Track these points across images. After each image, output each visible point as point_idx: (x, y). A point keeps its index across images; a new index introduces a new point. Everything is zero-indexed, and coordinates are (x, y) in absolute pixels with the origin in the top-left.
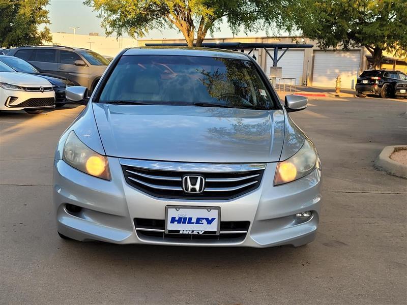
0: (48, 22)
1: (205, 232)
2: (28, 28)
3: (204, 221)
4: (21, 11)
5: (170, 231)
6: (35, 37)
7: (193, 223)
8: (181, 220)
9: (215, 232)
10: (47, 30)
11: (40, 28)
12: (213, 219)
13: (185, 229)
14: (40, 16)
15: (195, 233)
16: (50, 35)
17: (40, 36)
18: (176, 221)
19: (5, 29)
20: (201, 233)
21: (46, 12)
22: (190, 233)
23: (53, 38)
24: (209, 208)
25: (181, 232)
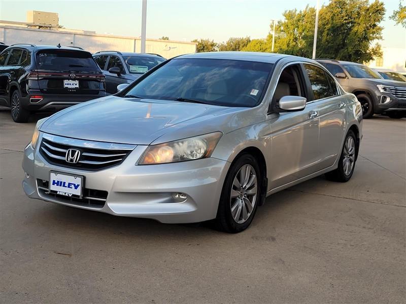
0: (381, 38)
1: (73, 195)
2: (359, 45)
3: (73, 186)
4: (355, 29)
5: (52, 191)
6: (366, 53)
7: (66, 187)
8: (59, 183)
9: (78, 196)
10: (379, 46)
11: (372, 45)
12: (78, 185)
13: (61, 190)
14: (374, 33)
15: (66, 195)
16: (380, 51)
17: (370, 52)
18: (56, 183)
19: (338, 46)
20: (70, 195)
21: (380, 29)
22: (64, 194)
23: (383, 54)
24: (75, 175)
25: (58, 193)
